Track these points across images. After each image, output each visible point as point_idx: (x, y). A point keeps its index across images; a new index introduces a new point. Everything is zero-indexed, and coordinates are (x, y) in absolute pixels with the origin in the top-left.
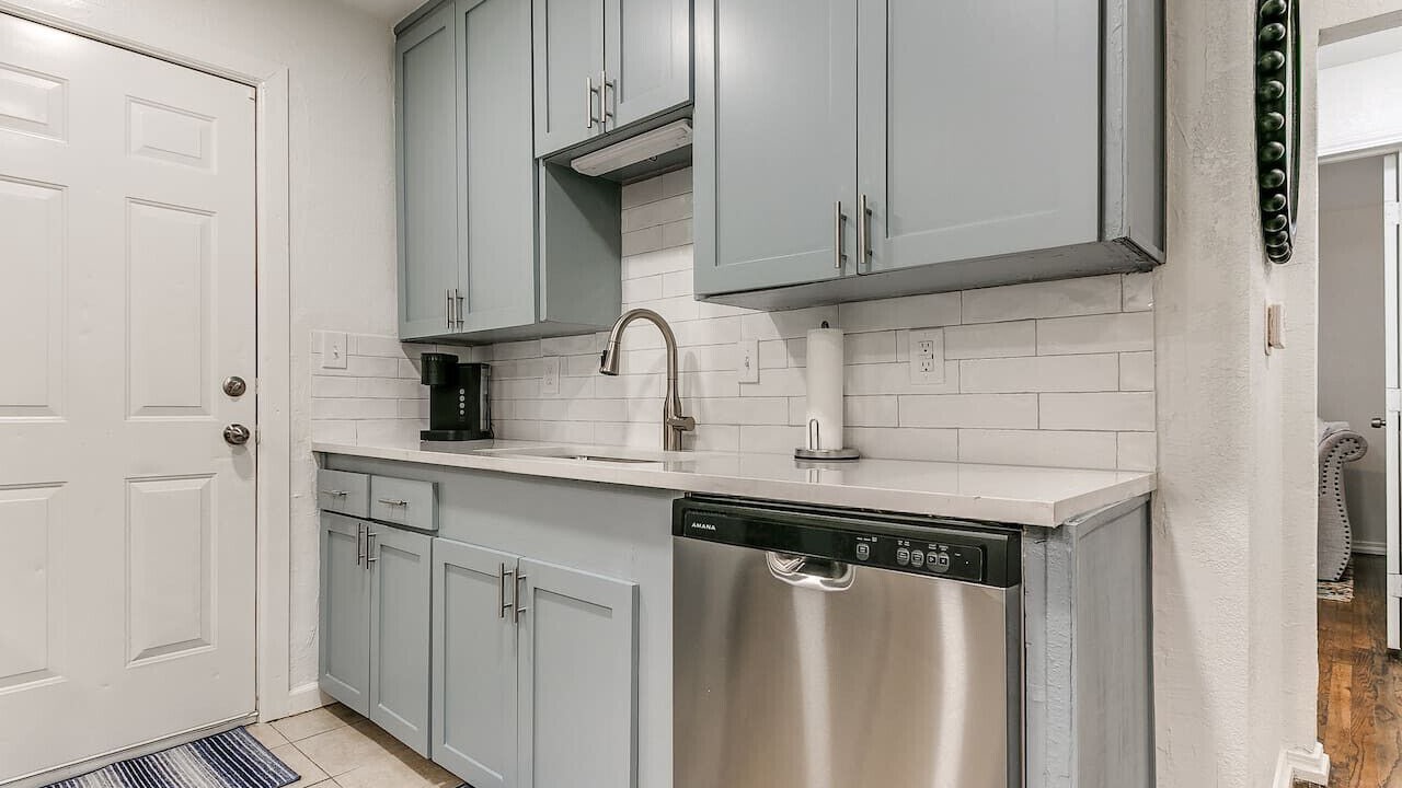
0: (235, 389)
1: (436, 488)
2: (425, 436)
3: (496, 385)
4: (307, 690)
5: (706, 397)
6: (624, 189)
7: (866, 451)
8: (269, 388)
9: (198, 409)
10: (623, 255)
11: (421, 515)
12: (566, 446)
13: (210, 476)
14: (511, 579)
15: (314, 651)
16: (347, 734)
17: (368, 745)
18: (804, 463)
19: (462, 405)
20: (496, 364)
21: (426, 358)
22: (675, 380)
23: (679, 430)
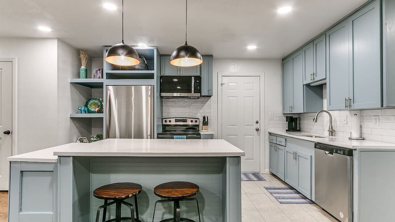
0: (257, 122)
1: (286, 139)
2: (287, 130)
3: (301, 122)
4: (267, 170)
5: (338, 126)
6: (323, 86)
7: (365, 138)
8: (261, 122)
9: (252, 125)
10: (323, 98)
11: (283, 144)
12: (311, 134)
13: (254, 135)
14: (295, 154)
15: (268, 164)
16: (273, 177)
17: (276, 179)
18: (350, 140)
19: (294, 125)
20: (301, 117)
21: (287, 117)
22: (331, 123)
23: (332, 132)
